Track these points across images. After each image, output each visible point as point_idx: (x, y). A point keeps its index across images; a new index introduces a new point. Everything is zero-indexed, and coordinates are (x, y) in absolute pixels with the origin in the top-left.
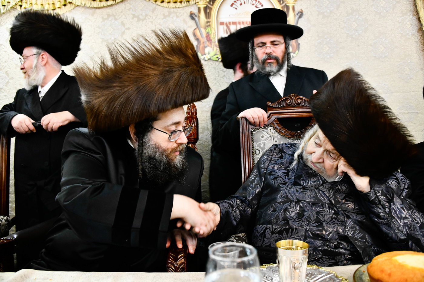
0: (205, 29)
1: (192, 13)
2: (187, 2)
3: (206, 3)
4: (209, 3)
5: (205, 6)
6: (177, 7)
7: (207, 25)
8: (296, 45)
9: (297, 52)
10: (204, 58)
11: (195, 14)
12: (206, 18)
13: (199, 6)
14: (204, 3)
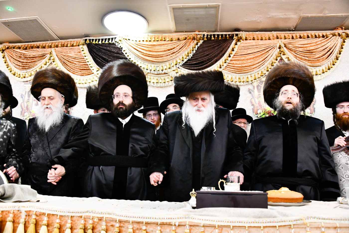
0: (258, 99)
1: (250, 89)
2: (247, 82)
3: (258, 83)
4: (260, 84)
5: (258, 85)
6: (241, 85)
7: (259, 96)
8: (313, 109)
9: (313, 114)
10: (257, 116)
11: (251, 90)
12: (258, 92)
13: (253, 85)
14: (257, 83)
